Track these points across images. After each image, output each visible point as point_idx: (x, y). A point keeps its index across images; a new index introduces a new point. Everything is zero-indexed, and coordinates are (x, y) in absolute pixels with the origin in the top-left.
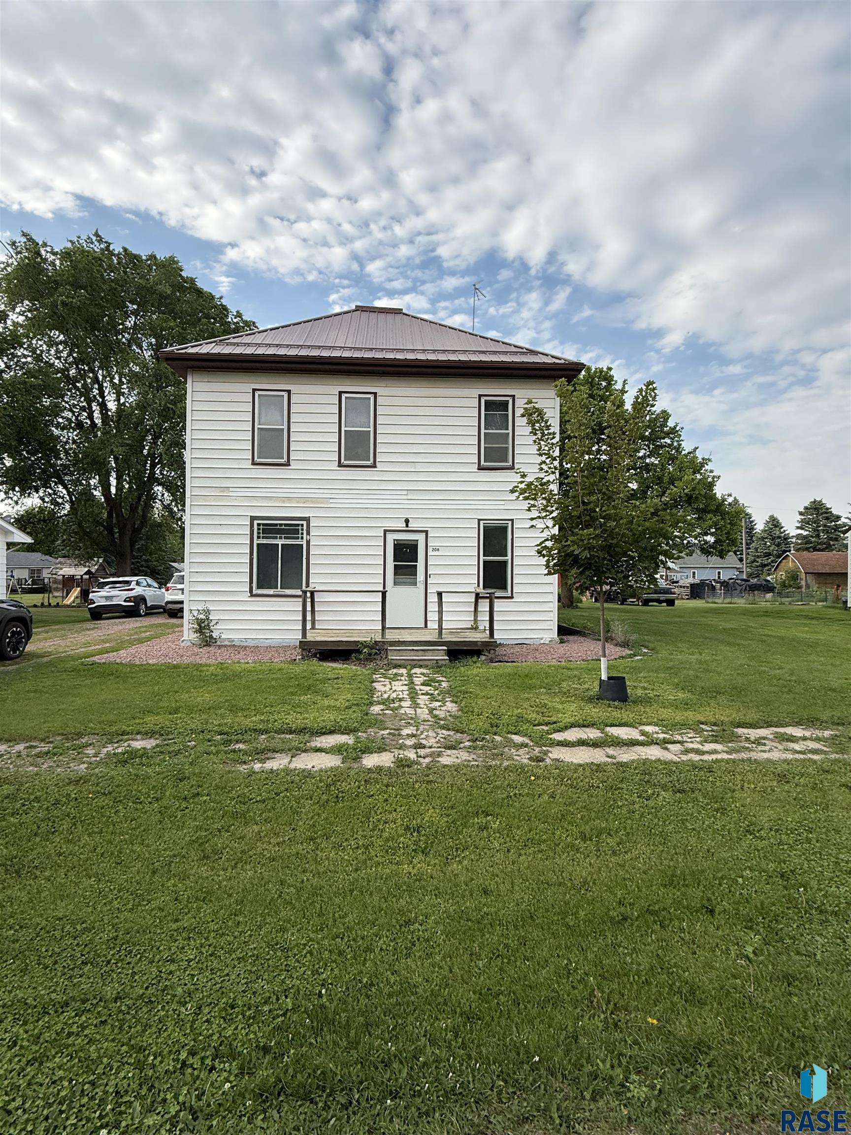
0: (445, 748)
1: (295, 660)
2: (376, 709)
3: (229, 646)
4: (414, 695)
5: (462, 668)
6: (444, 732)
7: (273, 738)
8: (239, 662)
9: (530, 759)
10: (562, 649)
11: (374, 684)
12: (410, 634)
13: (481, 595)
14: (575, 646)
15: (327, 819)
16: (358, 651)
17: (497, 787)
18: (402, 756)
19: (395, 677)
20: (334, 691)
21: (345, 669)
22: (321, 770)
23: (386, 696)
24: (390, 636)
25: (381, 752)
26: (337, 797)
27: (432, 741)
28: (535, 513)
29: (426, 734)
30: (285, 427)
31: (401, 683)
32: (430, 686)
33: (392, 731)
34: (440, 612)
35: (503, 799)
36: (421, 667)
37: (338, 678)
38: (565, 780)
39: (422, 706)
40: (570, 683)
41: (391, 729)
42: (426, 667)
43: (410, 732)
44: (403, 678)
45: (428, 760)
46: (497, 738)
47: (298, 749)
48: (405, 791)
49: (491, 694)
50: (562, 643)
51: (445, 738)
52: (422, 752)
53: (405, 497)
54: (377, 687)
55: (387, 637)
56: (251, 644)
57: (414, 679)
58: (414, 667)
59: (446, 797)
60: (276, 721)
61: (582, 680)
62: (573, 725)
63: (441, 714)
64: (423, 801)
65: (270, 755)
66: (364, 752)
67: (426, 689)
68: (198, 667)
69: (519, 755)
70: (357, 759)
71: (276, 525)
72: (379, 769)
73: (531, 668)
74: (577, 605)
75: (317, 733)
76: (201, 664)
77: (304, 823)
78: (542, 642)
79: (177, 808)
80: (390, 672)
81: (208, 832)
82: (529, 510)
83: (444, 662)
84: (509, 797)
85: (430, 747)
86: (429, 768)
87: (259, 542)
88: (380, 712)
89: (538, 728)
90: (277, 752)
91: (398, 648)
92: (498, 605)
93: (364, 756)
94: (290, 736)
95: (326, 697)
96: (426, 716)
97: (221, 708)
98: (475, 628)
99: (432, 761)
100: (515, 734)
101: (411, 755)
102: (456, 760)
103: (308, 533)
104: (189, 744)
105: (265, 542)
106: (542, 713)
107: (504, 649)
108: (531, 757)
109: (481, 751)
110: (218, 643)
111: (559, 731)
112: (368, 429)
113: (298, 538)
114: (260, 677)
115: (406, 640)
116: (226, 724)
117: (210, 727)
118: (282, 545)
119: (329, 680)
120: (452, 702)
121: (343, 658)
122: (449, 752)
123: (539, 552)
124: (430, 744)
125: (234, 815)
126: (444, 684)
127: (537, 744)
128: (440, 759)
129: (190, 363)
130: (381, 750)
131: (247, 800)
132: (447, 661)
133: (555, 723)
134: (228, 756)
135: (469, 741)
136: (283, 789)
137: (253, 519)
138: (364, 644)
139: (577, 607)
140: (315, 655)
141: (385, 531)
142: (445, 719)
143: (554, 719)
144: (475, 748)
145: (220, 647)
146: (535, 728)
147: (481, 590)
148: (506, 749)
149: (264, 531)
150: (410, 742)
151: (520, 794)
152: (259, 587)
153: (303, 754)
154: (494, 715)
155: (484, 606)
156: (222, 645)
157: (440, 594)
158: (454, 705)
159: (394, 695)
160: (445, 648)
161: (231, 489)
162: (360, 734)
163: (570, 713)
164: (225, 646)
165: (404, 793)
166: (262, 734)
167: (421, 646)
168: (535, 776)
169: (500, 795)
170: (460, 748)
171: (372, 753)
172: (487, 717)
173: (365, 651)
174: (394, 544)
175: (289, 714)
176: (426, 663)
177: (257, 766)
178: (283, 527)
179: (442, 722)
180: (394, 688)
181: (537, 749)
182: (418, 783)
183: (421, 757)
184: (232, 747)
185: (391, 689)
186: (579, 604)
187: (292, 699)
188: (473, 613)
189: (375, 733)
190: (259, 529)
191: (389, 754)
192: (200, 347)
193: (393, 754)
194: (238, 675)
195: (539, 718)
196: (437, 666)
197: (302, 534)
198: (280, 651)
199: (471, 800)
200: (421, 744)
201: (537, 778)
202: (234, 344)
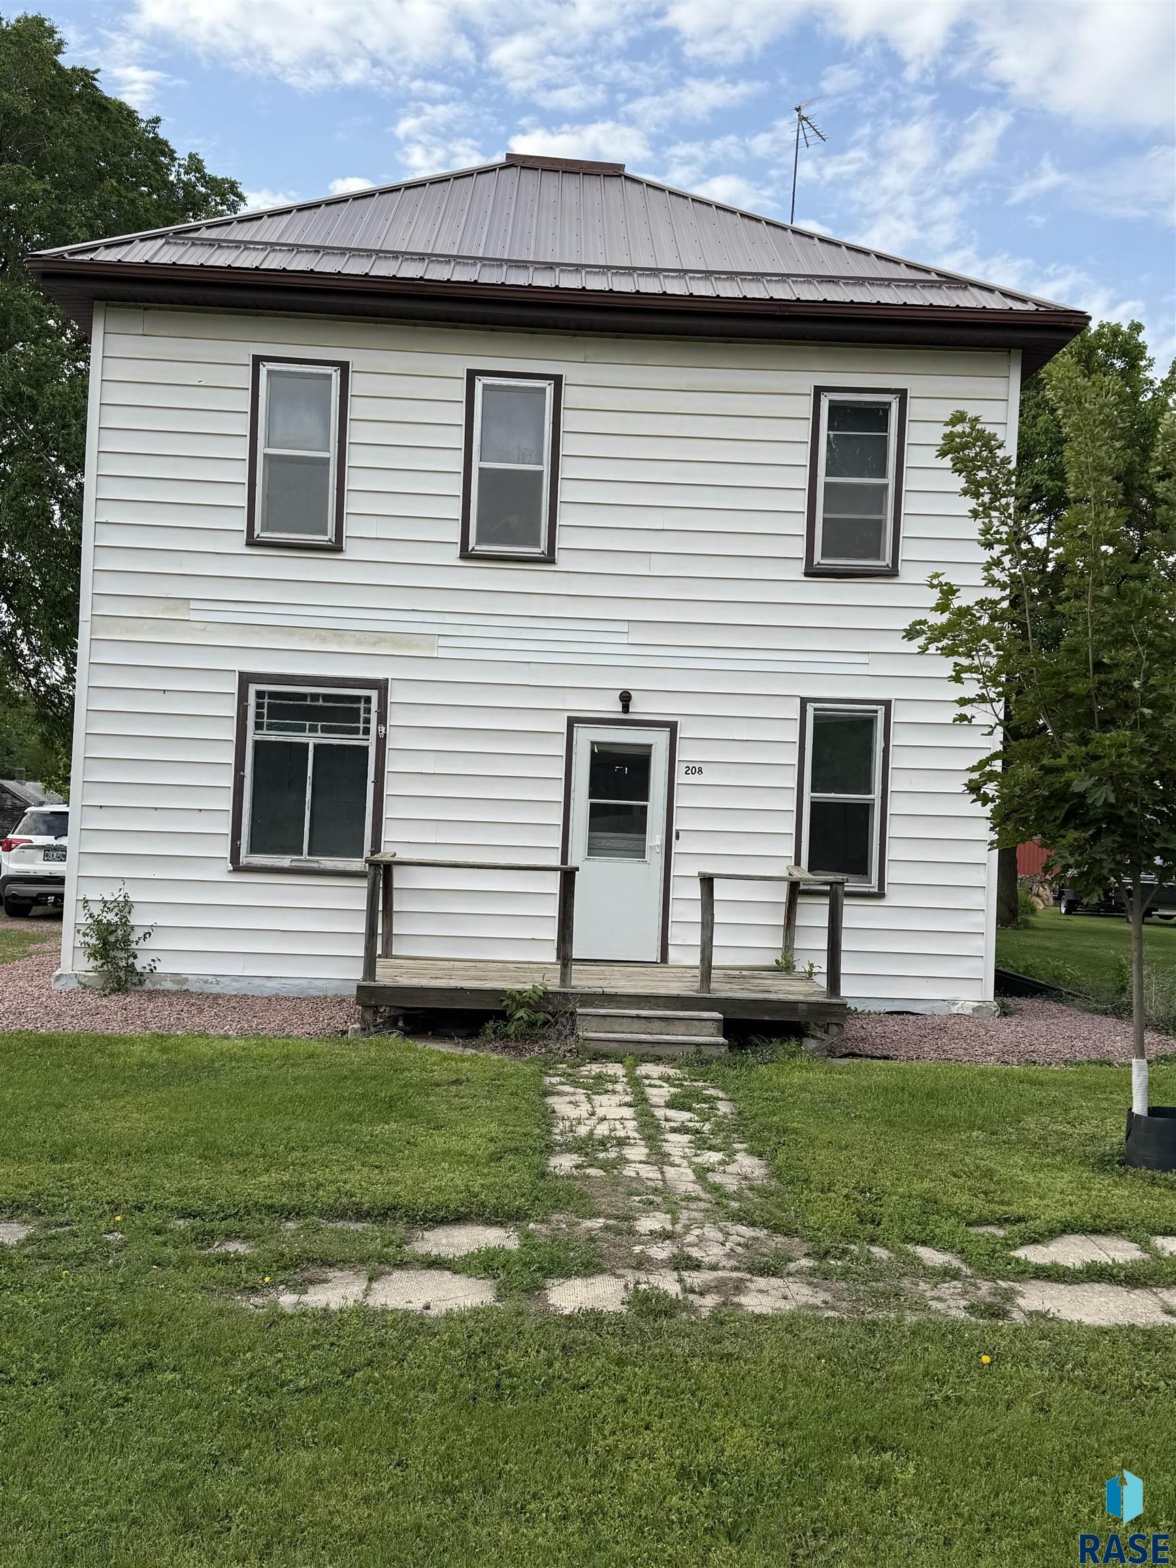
0: (750, 1272)
1: (344, 1032)
2: (564, 1163)
3: (175, 993)
4: (653, 1131)
5: (763, 1068)
6: (743, 1229)
7: (317, 1230)
8: (203, 1035)
9: (971, 1309)
10: (1008, 1031)
11: (550, 1100)
12: (628, 977)
13: (802, 887)
14: (1040, 1025)
15: (477, 1442)
16: (502, 1016)
17: (902, 1378)
18: (644, 1286)
19: (599, 1085)
20: (454, 1115)
21: (471, 1059)
22: (449, 1316)
23: (582, 1131)
24: (583, 980)
25: (592, 1275)
26: (498, 1386)
27: (715, 1253)
28: (971, 688)
29: (697, 1232)
30: (332, 454)
31: (616, 1099)
32: (690, 1110)
33: (612, 1222)
34: (708, 925)
35: (917, 1409)
36: (657, 1060)
37: (457, 1082)
38: (1069, 1366)
39: (678, 1161)
40: (1046, 1120)
41: (608, 1217)
42: (672, 1061)
43: (657, 1226)
44: (619, 1087)
45: (710, 1301)
46: (879, 1252)
47: (383, 1259)
48: (666, 1376)
49: (846, 1137)
50: (1005, 1014)
51: (746, 1246)
52: (695, 1278)
53: (623, 639)
54: (557, 1107)
55: (574, 983)
56: (229, 988)
57: (649, 1090)
58: (643, 1059)
59: (772, 1398)
60: (319, 1186)
61: (1073, 1113)
62: (1067, 1228)
63: (731, 1184)
64: (717, 1405)
65: (313, 1272)
66: (548, 1273)
67: (681, 1116)
68: (104, 1043)
69: (940, 1299)
70: (535, 1290)
71: (303, 696)
72: (593, 1319)
73: (938, 1078)
74: (1026, 921)
75: (424, 1219)
76: (108, 1038)
77: (425, 1451)
78: (954, 1010)
79: (104, 1400)
80: (584, 1070)
81: (188, 1463)
82: (957, 679)
83: (715, 1052)
84: (930, 1404)
85: (714, 1268)
86: (718, 1319)
87: (258, 738)
88: (575, 1172)
89: (982, 1230)
90: (331, 1266)
91: (602, 1011)
92: (854, 915)
93: (549, 1282)
94: (359, 1226)
95: (437, 1128)
96: (691, 1187)
97: (179, 1149)
98: (785, 967)
99: (724, 1304)
100: (924, 1243)
101: (669, 1284)
102: (781, 1304)
103: (382, 720)
104: (110, 1237)
105: (273, 738)
106: (986, 1193)
107: (858, 1023)
108: (972, 1306)
109: (843, 1284)
110: (148, 985)
111: (1035, 1241)
112: (537, 468)
113: (355, 731)
114: (265, 1072)
115: (619, 991)
116: (196, 1191)
117: (156, 1196)
118: (316, 747)
119: (438, 1085)
120: (751, 1152)
121: (464, 1032)
122: (761, 1282)
123: (974, 788)
124: (713, 1260)
125: (246, 1423)
126: (724, 1108)
127: (984, 1272)
128: (743, 1300)
129: (99, 287)
130: (590, 1268)
131: (273, 1384)
132: (723, 1050)
133: (1020, 1220)
134: (214, 1271)
135: (807, 1255)
136: (360, 1360)
137: (246, 679)
138: (519, 999)
139: (1027, 926)
140: (392, 1022)
141: (572, 722)
142: (738, 1196)
143: (1017, 1210)
144: (827, 1275)
145: (152, 995)
146: (973, 1230)
147: (803, 873)
148: (906, 1283)
149: (274, 711)
150: (661, 1252)
151: (959, 1400)
152: (253, 849)
153: (397, 1274)
154: (862, 1192)
155: (814, 915)
156: (157, 992)
157: (707, 882)
158: (756, 1161)
159: (602, 1130)
160: (719, 1016)
161: (193, 605)
162: (532, 1225)
163: (1058, 1196)
164: (165, 993)
165: (665, 1384)
166: (287, 1219)
167: (658, 1007)
168: (990, 1353)
169: (910, 1398)
170: (789, 1274)
171: (568, 1276)
172: (847, 1197)
173: (519, 1014)
174: (593, 751)
175: (351, 1168)
176: (669, 1051)
177: (287, 1300)
178: (321, 703)
179: (735, 1205)
180: (600, 1112)
181: (985, 1287)
182: (697, 1360)
183: (693, 1291)
184: (217, 1249)
185: (593, 1114)
186: (1031, 919)
187: (354, 1132)
188: (781, 931)
189: (571, 1225)
190: (259, 706)
191: (613, 1280)
192: (126, 248)
193: (622, 1283)
194: (207, 1068)
195: (980, 1206)
196: (698, 1060)
197: (367, 721)
198: (304, 1008)
199: (837, 1410)
200: (689, 1257)
201: (998, 1359)
202: (211, 243)
